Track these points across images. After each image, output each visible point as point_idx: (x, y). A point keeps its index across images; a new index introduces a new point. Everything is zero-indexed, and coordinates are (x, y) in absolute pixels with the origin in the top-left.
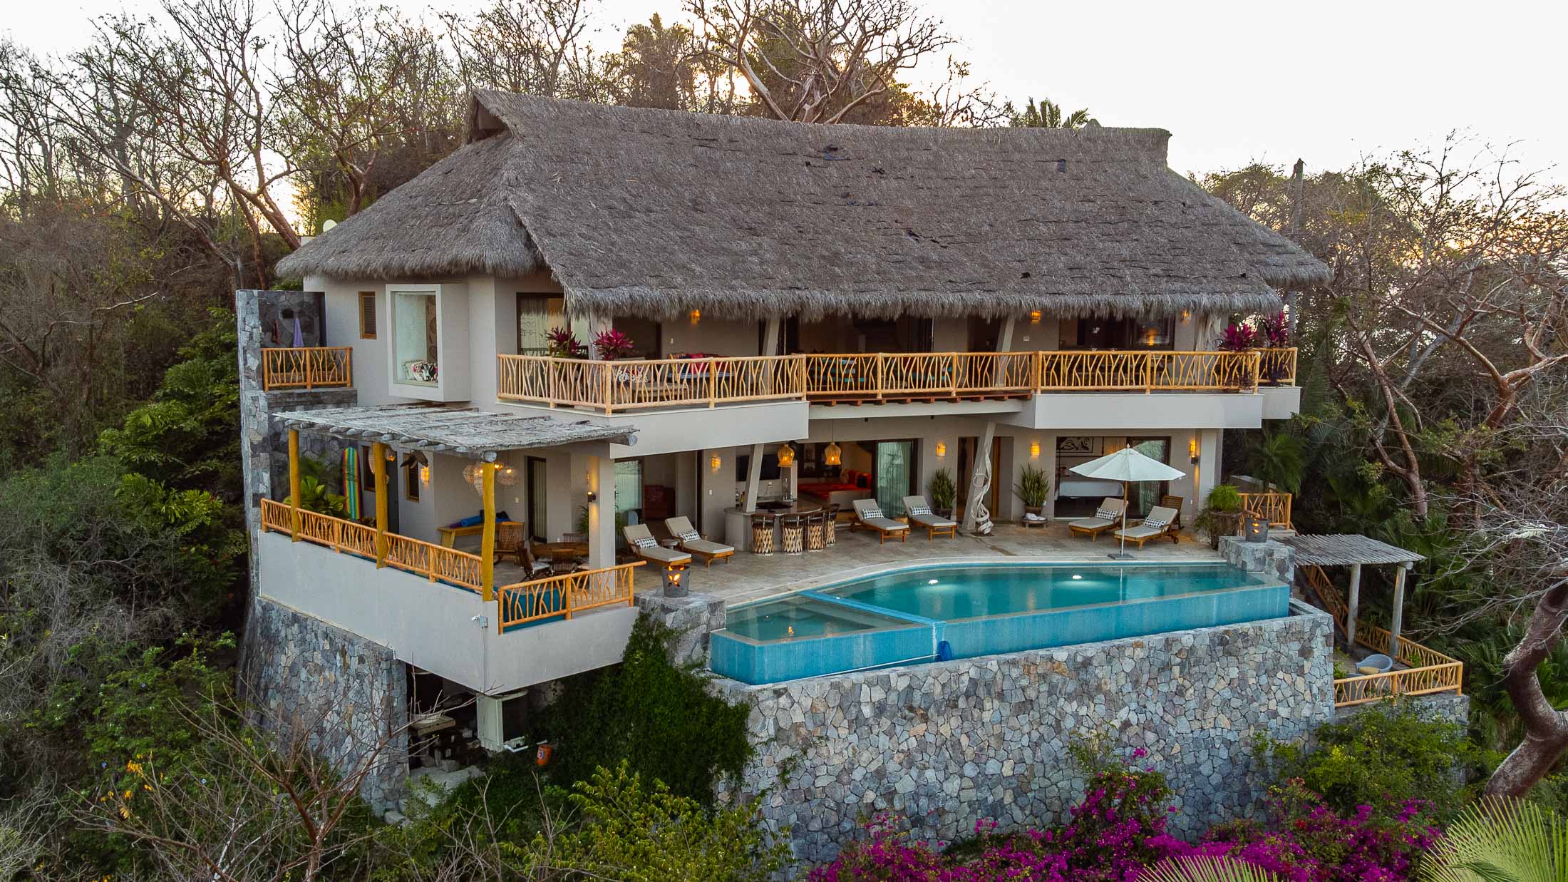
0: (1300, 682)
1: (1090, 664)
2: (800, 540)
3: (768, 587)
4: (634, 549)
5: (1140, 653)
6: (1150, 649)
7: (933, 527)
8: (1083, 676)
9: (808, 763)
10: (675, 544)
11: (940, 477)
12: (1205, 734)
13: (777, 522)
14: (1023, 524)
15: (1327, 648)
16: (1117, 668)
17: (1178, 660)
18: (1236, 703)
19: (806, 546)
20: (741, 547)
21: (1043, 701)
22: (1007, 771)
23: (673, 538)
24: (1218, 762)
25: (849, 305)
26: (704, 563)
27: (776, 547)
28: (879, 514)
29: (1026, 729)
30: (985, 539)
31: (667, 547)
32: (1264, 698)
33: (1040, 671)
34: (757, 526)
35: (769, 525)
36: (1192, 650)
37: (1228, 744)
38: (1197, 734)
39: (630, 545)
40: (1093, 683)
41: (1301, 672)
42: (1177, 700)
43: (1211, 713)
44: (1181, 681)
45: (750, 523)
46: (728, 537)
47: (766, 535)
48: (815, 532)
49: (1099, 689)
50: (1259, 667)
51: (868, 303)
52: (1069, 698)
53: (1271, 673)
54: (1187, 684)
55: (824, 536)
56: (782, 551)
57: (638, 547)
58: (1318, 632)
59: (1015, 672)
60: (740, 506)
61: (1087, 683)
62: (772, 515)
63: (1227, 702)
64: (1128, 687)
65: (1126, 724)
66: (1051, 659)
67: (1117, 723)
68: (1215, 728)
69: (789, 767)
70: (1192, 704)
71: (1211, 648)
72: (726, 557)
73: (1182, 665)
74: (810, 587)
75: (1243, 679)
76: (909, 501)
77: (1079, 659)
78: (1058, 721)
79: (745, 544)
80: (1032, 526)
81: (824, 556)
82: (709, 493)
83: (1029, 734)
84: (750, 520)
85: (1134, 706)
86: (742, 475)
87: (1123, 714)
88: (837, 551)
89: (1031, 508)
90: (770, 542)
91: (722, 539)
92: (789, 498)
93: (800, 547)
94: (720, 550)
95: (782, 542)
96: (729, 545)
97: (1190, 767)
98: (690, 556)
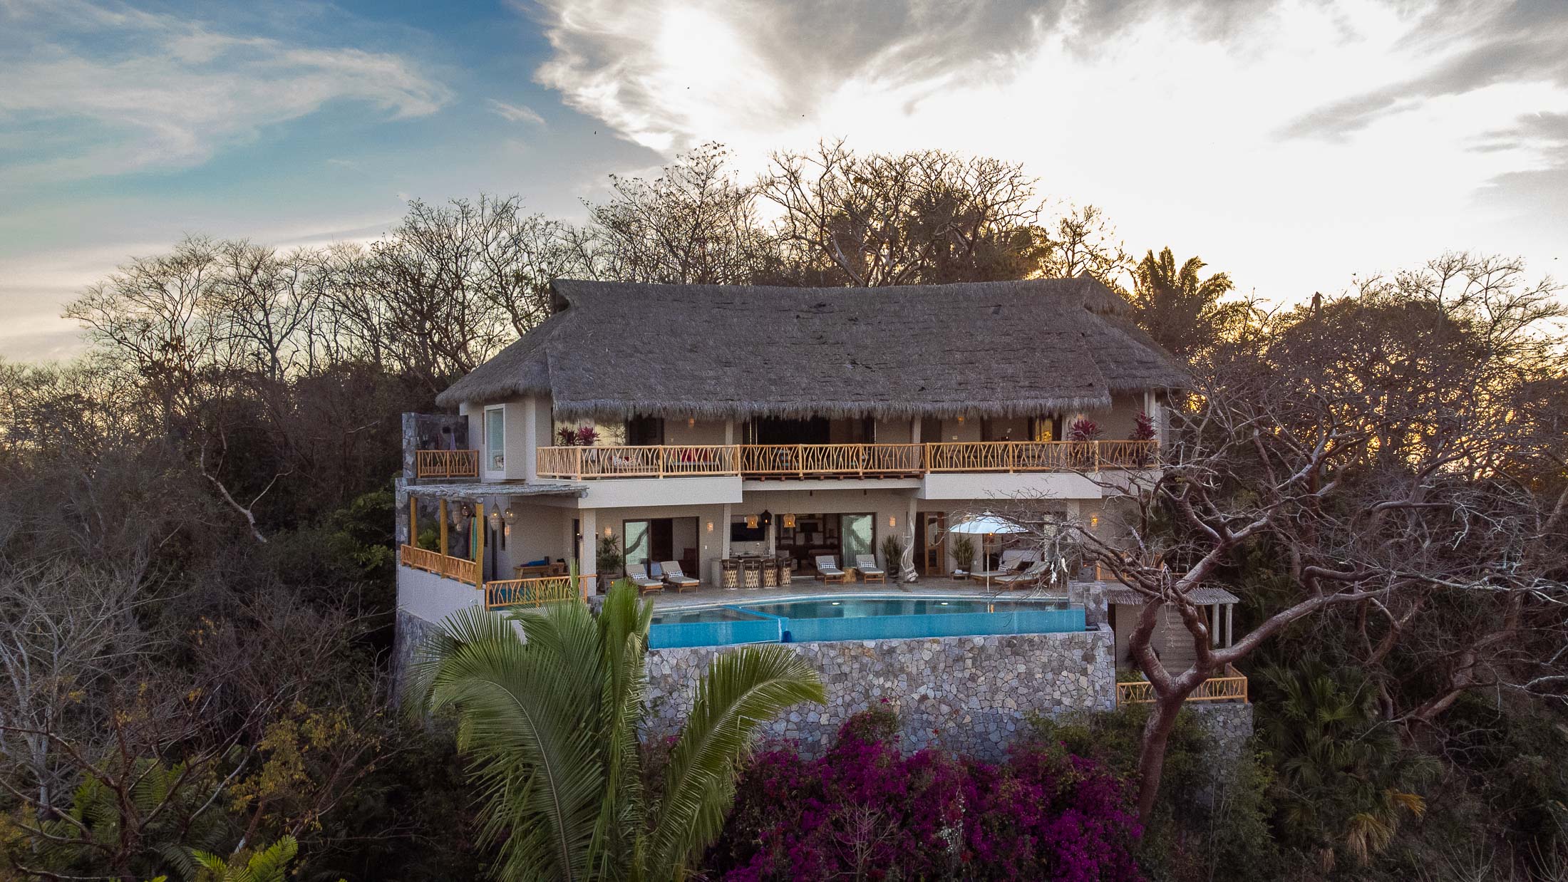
0: (1083, 681)
1: (894, 652)
5: (936, 647)
6: (945, 645)
8: (887, 659)
9: (672, 701)
12: (994, 711)
15: (1108, 657)
16: (917, 656)
17: (971, 655)
18: (1023, 690)
19: (762, 583)
21: (855, 675)
22: (824, 720)
24: (1005, 733)
26: (674, 589)
29: (841, 693)
30: (900, 583)
32: (1048, 689)
33: (853, 653)
34: (725, 568)
36: (982, 648)
37: (1015, 721)
38: (986, 710)
40: (897, 666)
41: (1084, 672)
42: (970, 684)
43: (1000, 696)
44: (973, 670)
49: (902, 670)
50: (1044, 666)
52: (877, 675)
53: (1056, 672)
54: (979, 673)
58: (1100, 643)
59: (832, 653)
61: (892, 665)
63: (1014, 690)
64: (928, 671)
65: (924, 698)
66: (862, 646)
67: (916, 697)
68: (1003, 707)
69: (658, 703)
70: (983, 688)
71: (1001, 647)
73: (974, 659)
75: (1030, 674)
77: (885, 648)
78: (867, 691)
83: (843, 697)
85: (931, 685)
87: (922, 690)
89: (961, 566)
97: (980, 734)
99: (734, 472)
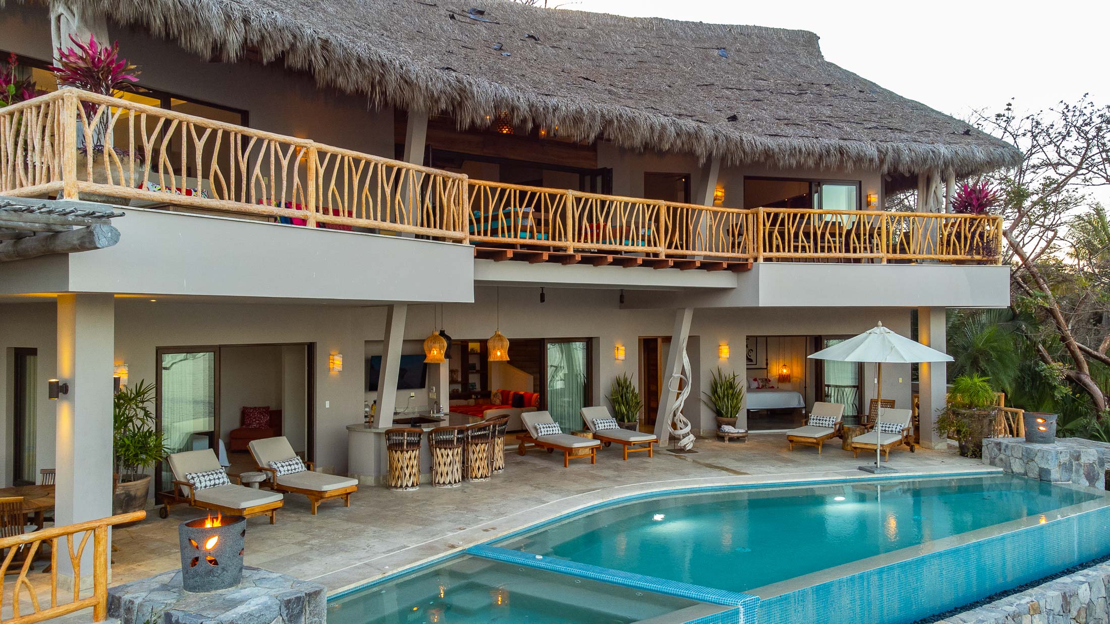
2: (458, 466)
3: (414, 543)
4: (186, 490)
7: (629, 443)
10: (262, 477)
11: (621, 386)
13: (424, 441)
14: (721, 438)
19: (466, 474)
20: (370, 480)
23: (261, 470)
25: (531, 106)
26: (308, 508)
27: (423, 478)
28: (556, 429)
30: (689, 457)
31: (247, 485)
34: (395, 446)
35: (413, 445)
39: (178, 483)
45: (384, 444)
46: (353, 465)
47: (409, 460)
48: (479, 452)
51: (556, 108)
55: (491, 461)
56: (431, 483)
57: (192, 486)
60: (371, 420)
62: (417, 430)
72: (346, 496)
74: (485, 539)
76: (589, 413)
79: (377, 478)
80: (731, 439)
81: (493, 487)
82: (324, 405)
84: (383, 439)
86: (373, 383)
88: (509, 479)
89: (725, 419)
90: (415, 470)
91: (343, 470)
92: (439, 411)
93: (458, 476)
94: (334, 486)
95: (431, 469)
96: (353, 477)
98: (280, 496)
99: (458, 234)
